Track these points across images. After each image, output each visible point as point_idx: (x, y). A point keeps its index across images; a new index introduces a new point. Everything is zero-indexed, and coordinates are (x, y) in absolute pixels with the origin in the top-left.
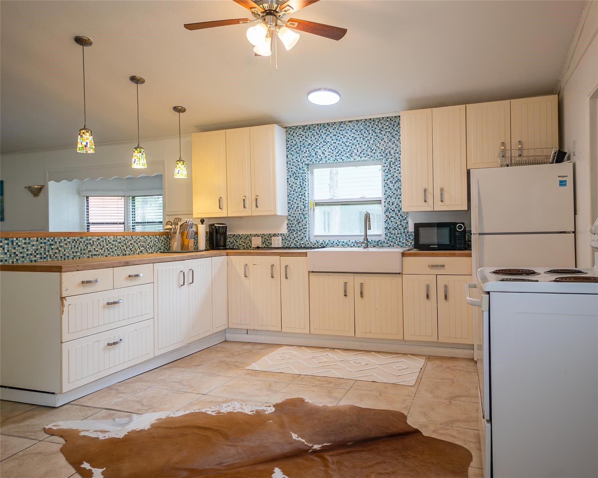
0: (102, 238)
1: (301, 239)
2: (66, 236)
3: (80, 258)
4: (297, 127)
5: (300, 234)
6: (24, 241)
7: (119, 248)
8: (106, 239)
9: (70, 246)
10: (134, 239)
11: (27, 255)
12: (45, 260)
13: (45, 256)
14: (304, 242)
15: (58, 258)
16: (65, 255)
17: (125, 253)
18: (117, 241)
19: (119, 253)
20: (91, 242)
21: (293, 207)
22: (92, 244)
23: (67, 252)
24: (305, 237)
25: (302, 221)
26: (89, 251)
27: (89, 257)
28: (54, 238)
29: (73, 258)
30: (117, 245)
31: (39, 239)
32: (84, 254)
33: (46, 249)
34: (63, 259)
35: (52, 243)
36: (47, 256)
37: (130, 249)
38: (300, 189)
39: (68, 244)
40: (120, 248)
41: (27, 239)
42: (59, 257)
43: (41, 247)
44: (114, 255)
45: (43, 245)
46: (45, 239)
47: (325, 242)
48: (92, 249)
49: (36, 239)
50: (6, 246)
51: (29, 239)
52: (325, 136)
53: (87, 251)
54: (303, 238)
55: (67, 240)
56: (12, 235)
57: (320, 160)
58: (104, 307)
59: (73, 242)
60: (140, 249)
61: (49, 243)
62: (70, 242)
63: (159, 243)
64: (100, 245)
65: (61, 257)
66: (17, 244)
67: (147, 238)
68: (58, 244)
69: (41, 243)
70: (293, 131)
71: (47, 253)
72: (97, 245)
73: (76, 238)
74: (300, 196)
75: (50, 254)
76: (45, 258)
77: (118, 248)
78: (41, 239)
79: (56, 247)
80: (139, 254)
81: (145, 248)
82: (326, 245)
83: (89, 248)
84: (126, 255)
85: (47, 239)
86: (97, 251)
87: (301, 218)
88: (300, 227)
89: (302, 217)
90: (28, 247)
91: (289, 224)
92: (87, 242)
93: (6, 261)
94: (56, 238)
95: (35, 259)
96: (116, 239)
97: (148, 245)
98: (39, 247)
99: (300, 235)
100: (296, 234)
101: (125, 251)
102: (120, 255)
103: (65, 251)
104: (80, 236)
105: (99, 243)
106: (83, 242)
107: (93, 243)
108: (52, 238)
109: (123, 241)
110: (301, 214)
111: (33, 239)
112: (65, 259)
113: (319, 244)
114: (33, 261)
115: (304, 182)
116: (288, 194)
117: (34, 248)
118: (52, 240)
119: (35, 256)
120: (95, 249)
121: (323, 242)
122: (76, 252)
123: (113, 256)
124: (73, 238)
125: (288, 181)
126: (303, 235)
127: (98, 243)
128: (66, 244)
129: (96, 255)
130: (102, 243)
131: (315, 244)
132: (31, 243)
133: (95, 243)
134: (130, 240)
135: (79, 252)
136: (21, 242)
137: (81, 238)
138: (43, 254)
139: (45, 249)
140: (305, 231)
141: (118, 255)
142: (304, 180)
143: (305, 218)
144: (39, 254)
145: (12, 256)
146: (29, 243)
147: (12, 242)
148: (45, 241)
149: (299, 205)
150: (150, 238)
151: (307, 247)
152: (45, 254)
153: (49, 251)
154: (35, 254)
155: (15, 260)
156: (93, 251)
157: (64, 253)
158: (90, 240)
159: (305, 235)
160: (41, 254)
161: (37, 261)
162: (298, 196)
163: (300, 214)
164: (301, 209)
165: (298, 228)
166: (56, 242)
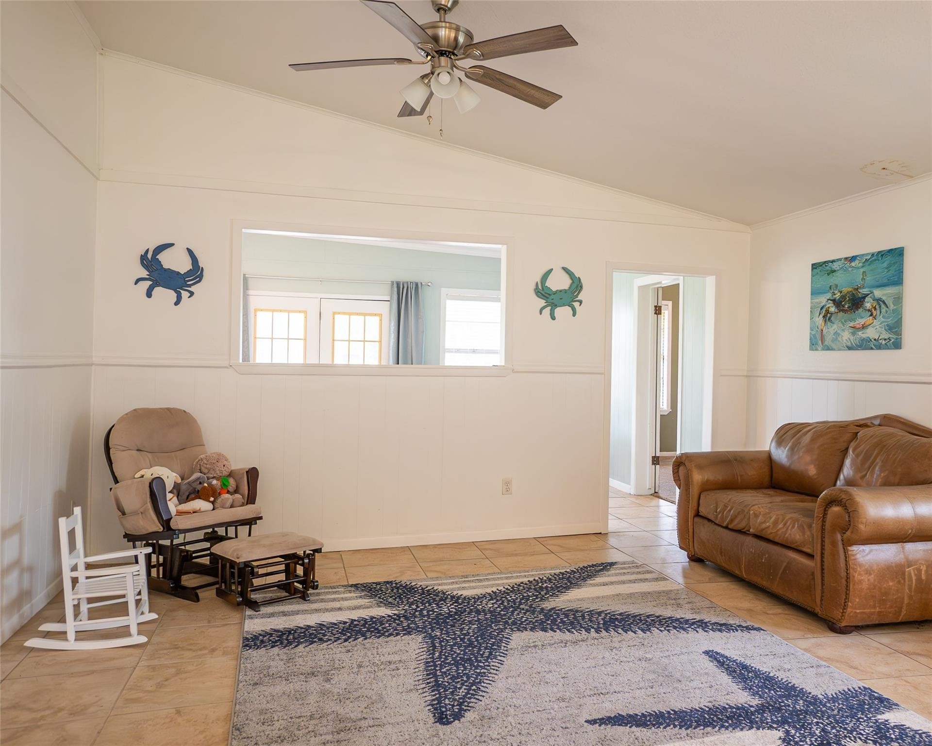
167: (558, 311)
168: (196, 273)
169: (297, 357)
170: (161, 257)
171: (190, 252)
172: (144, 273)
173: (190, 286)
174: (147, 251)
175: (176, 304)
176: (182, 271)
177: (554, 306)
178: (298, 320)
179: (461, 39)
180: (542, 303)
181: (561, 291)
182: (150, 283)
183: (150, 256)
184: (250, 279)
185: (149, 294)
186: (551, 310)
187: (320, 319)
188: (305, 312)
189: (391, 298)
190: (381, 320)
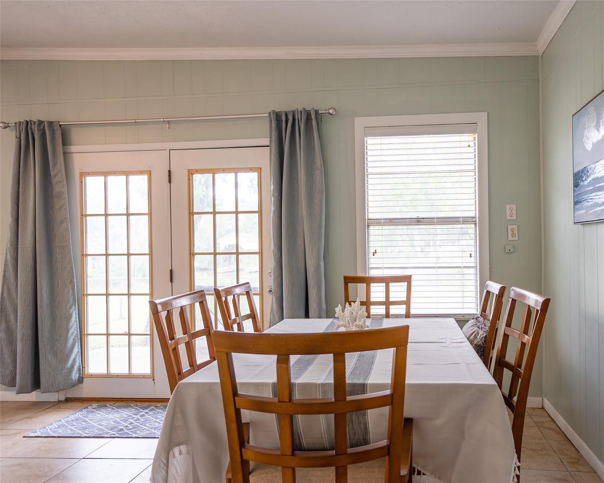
178: (139, 184)
187: (170, 182)
188: (149, 173)
189: (271, 142)
190: (260, 178)
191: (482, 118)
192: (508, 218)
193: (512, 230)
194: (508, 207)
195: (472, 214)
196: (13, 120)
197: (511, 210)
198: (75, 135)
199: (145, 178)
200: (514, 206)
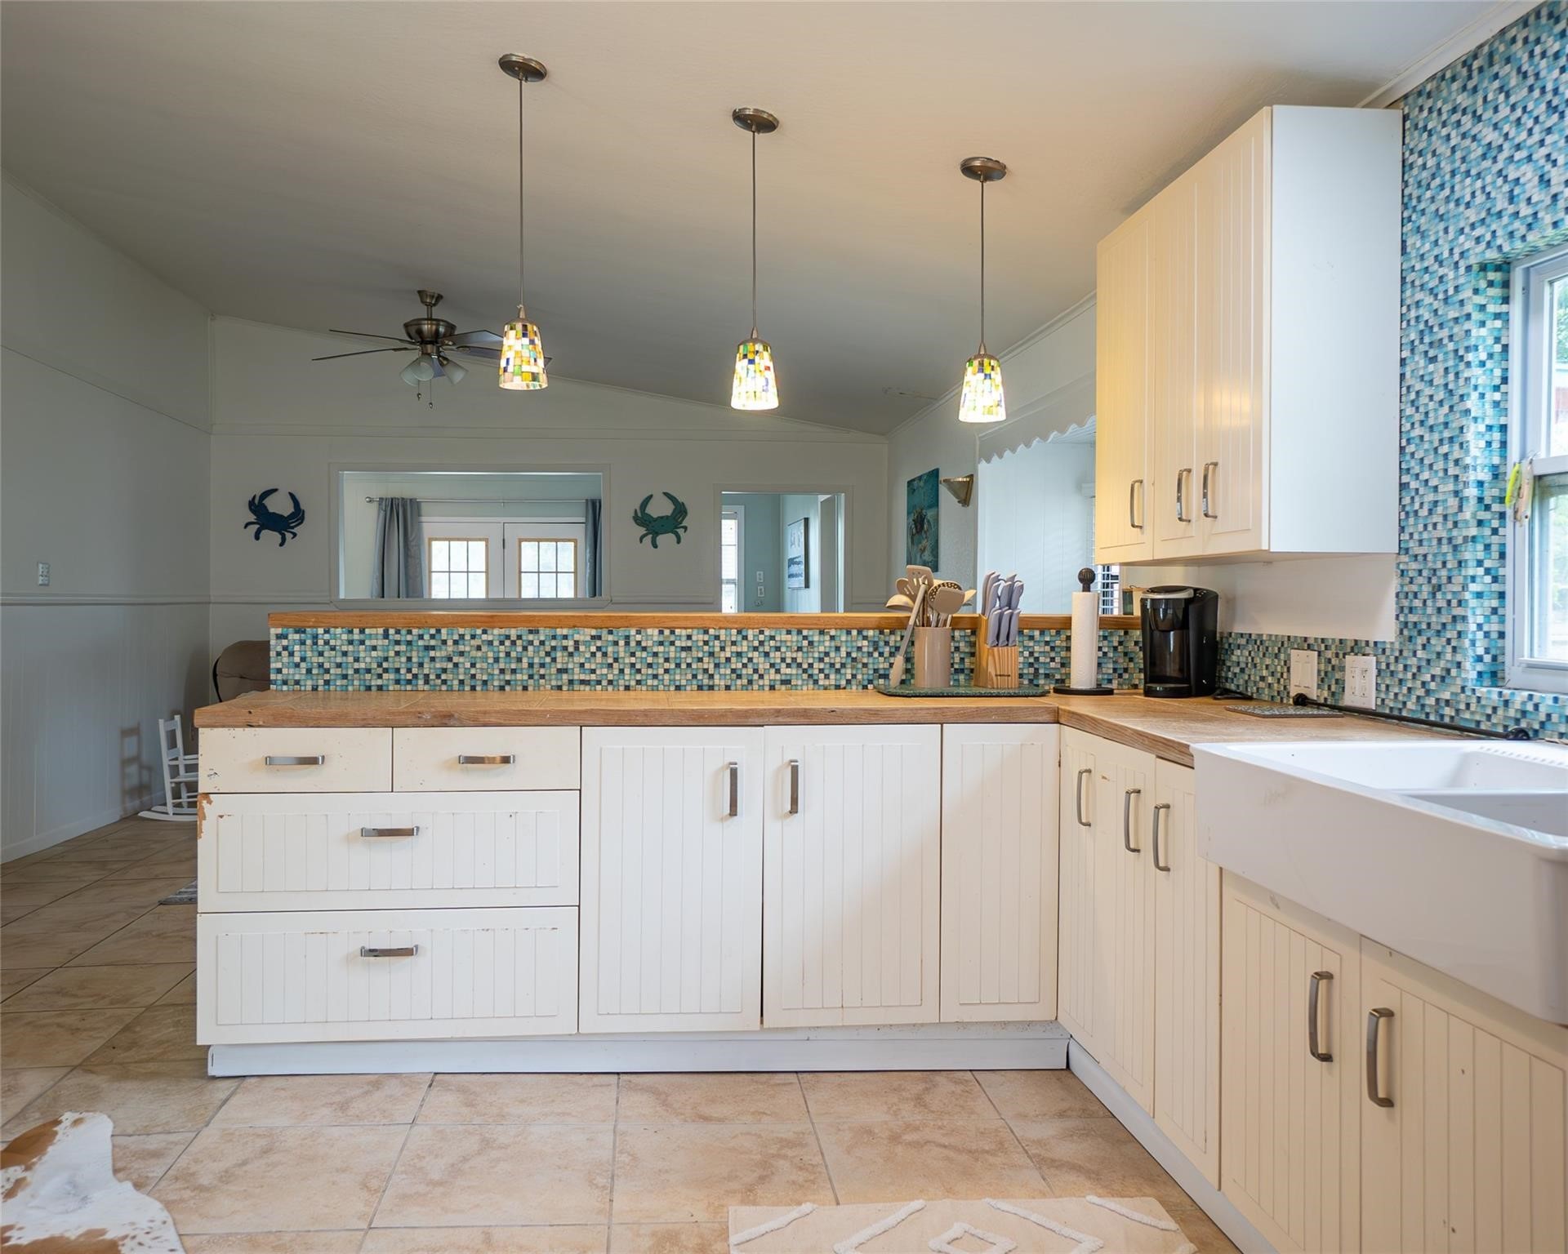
0: (610, 632)
1: (1443, 679)
2: (478, 624)
3: (525, 688)
4: (1443, 78)
5: (1439, 649)
6: (345, 637)
7: (684, 666)
8: (627, 637)
9: (490, 654)
10: (750, 638)
11: (357, 671)
12: (409, 687)
13: (409, 676)
14: (1452, 694)
15: (452, 686)
16: (473, 676)
17: (706, 682)
18: (672, 643)
19: (684, 682)
20: (570, 643)
21: (1417, 506)
22: (571, 649)
23: (481, 669)
24: (1459, 665)
25: (1449, 579)
26: (558, 669)
27: (560, 688)
28: (439, 631)
29: (502, 688)
30: (672, 655)
31: (392, 631)
32: (542, 677)
33: (415, 660)
34: (467, 688)
35: (433, 643)
36: (415, 676)
37: (733, 671)
38: (1446, 409)
39: (484, 648)
40: (689, 665)
41: (356, 631)
42: (456, 682)
43: (397, 653)
44: (661, 687)
45: (403, 648)
46: (410, 632)
47: (1536, 706)
48: (570, 666)
49: (381, 631)
50: (297, 648)
51: (362, 631)
52: (1556, 73)
53: (554, 671)
54: (1448, 671)
55: (480, 635)
56: (313, 620)
57: (1530, 227)
58: (348, 839)
59: (502, 643)
60: (778, 671)
61: (421, 643)
62: (490, 643)
63: (876, 655)
64: (605, 655)
65: (462, 682)
66: (327, 643)
67: (816, 638)
68: (450, 648)
69: (398, 643)
70: (1430, 103)
71: (415, 671)
72: (593, 654)
73: (513, 633)
74: (1445, 449)
75: (426, 671)
76: (409, 682)
77: (678, 665)
78: (398, 632)
79: (444, 654)
80: (772, 688)
81: (805, 671)
82: (1542, 724)
83: (559, 660)
84: (711, 688)
85: (415, 631)
86: (593, 671)
87: (1444, 564)
88: (1439, 610)
89: (1449, 557)
90: (359, 652)
91: (1402, 596)
92: (553, 643)
93: (297, 682)
94: (444, 631)
95: (379, 682)
96: (672, 638)
97: (821, 660)
98: (392, 654)
99: (1439, 654)
100: (1424, 647)
101: (711, 677)
102: (688, 688)
103: (473, 665)
104: (529, 625)
105: (599, 649)
106: (536, 643)
107: (577, 649)
108: (433, 631)
109: (701, 644)
110: (1445, 541)
111: (373, 631)
112: (473, 688)
113: (1512, 713)
114: (373, 688)
115: (1462, 366)
116: (1404, 443)
117: (374, 654)
118: (432, 637)
119: (380, 676)
120: (582, 665)
121: (1530, 707)
122: (514, 671)
123: (654, 688)
124: (503, 631)
125: (1402, 376)
126: (1449, 656)
127: (593, 649)
128: (479, 648)
129: (589, 684)
130: (610, 649)
131: (1495, 709)
132: (368, 643)
133: (582, 648)
134: (734, 643)
135: (525, 671)
136: (340, 636)
137: (531, 632)
138: (403, 671)
139: (409, 659)
140: (1460, 634)
141: (678, 688)
142: (1462, 357)
143: (1460, 563)
144: (390, 671)
145: (315, 671)
146: (362, 642)
147: (315, 637)
148: (409, 638)
149: (1440, 497)
150: (832, 638)
151: (1462, 724)
152: (409, 670)
153: (421, 665)
154: (380, 671)
155: (321, 682)
156: (577, 670)
157: (473, 671)
158: (565, 637)
159: (1459, 658)
160: (397, 670)
161: (384, 688)
162: (1436, 449)
163: (1440, 540)
164: (1445, 517)
165: (1434, 619)
166: (444, 642)
167: (660, 539)
168: (298, 515)
169: (478, 591)
170: (267, 502)
171: (292, 496)
172: (252, 518)
173: (293, 528)
174: (254, 497)
175: (281, 545)
176: (286, 515)
177: (655, 534)
178: (478, 548)
179: (442, 330)
180: (643, 531)
181: (662, 518)
182: (258, 526)
183: (256, 501)
184: (422, 504)
185: (257, 537)
186: (652, 538)
187: (504, 548)
188: (486, 540)
189: (586, 520)
190: (576, 547)
191: (741, 509)
192: (758, 580)
193: (761, 590)
194: (758, 573)
195: (733, 578)
196: (376, 496)
197: (760, 575)
198: (424, 508)
199: (483, 544)
200: (762, 573)
